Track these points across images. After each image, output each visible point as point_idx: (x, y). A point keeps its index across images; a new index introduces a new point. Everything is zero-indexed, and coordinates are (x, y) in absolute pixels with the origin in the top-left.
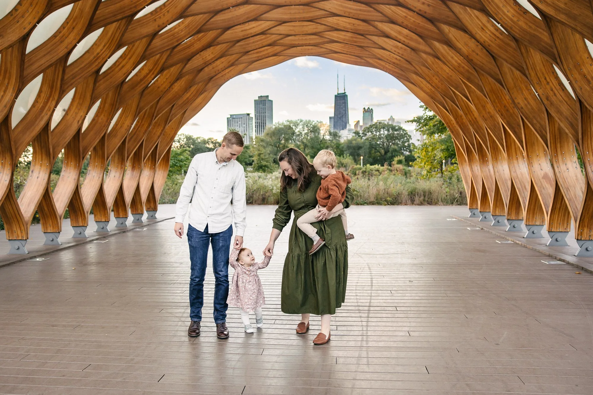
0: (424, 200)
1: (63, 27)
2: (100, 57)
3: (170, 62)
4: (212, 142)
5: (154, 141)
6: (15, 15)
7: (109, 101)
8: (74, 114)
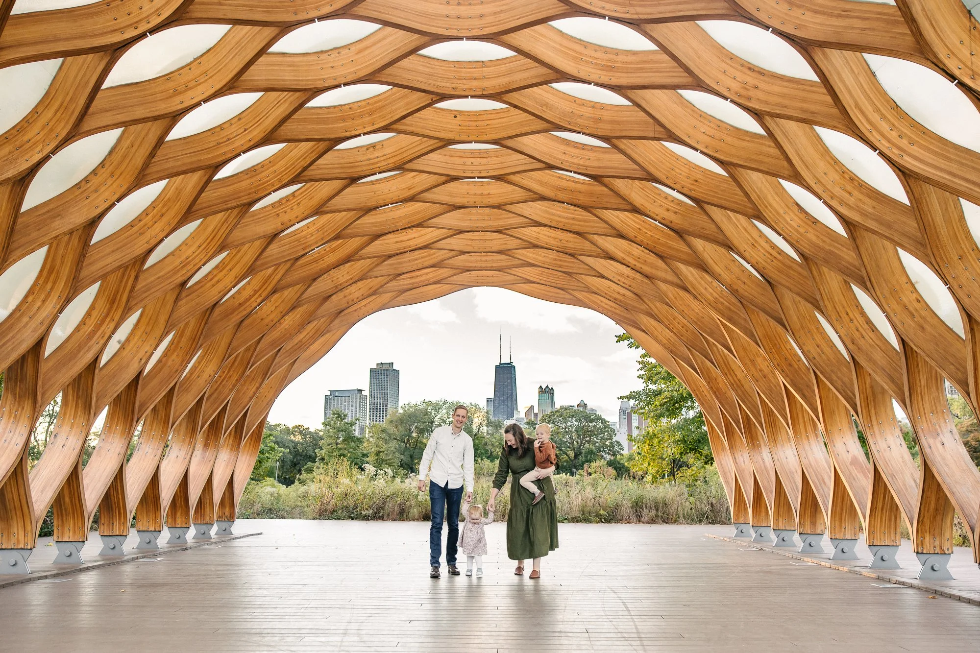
0: (657, 516)
1: (146, 212)
2: (190, 262)
3: (289, 279)
4: (301, 433)
5: (243, 405)
6: (85, 189)
7: (188, 333)
8: (135, 349)
